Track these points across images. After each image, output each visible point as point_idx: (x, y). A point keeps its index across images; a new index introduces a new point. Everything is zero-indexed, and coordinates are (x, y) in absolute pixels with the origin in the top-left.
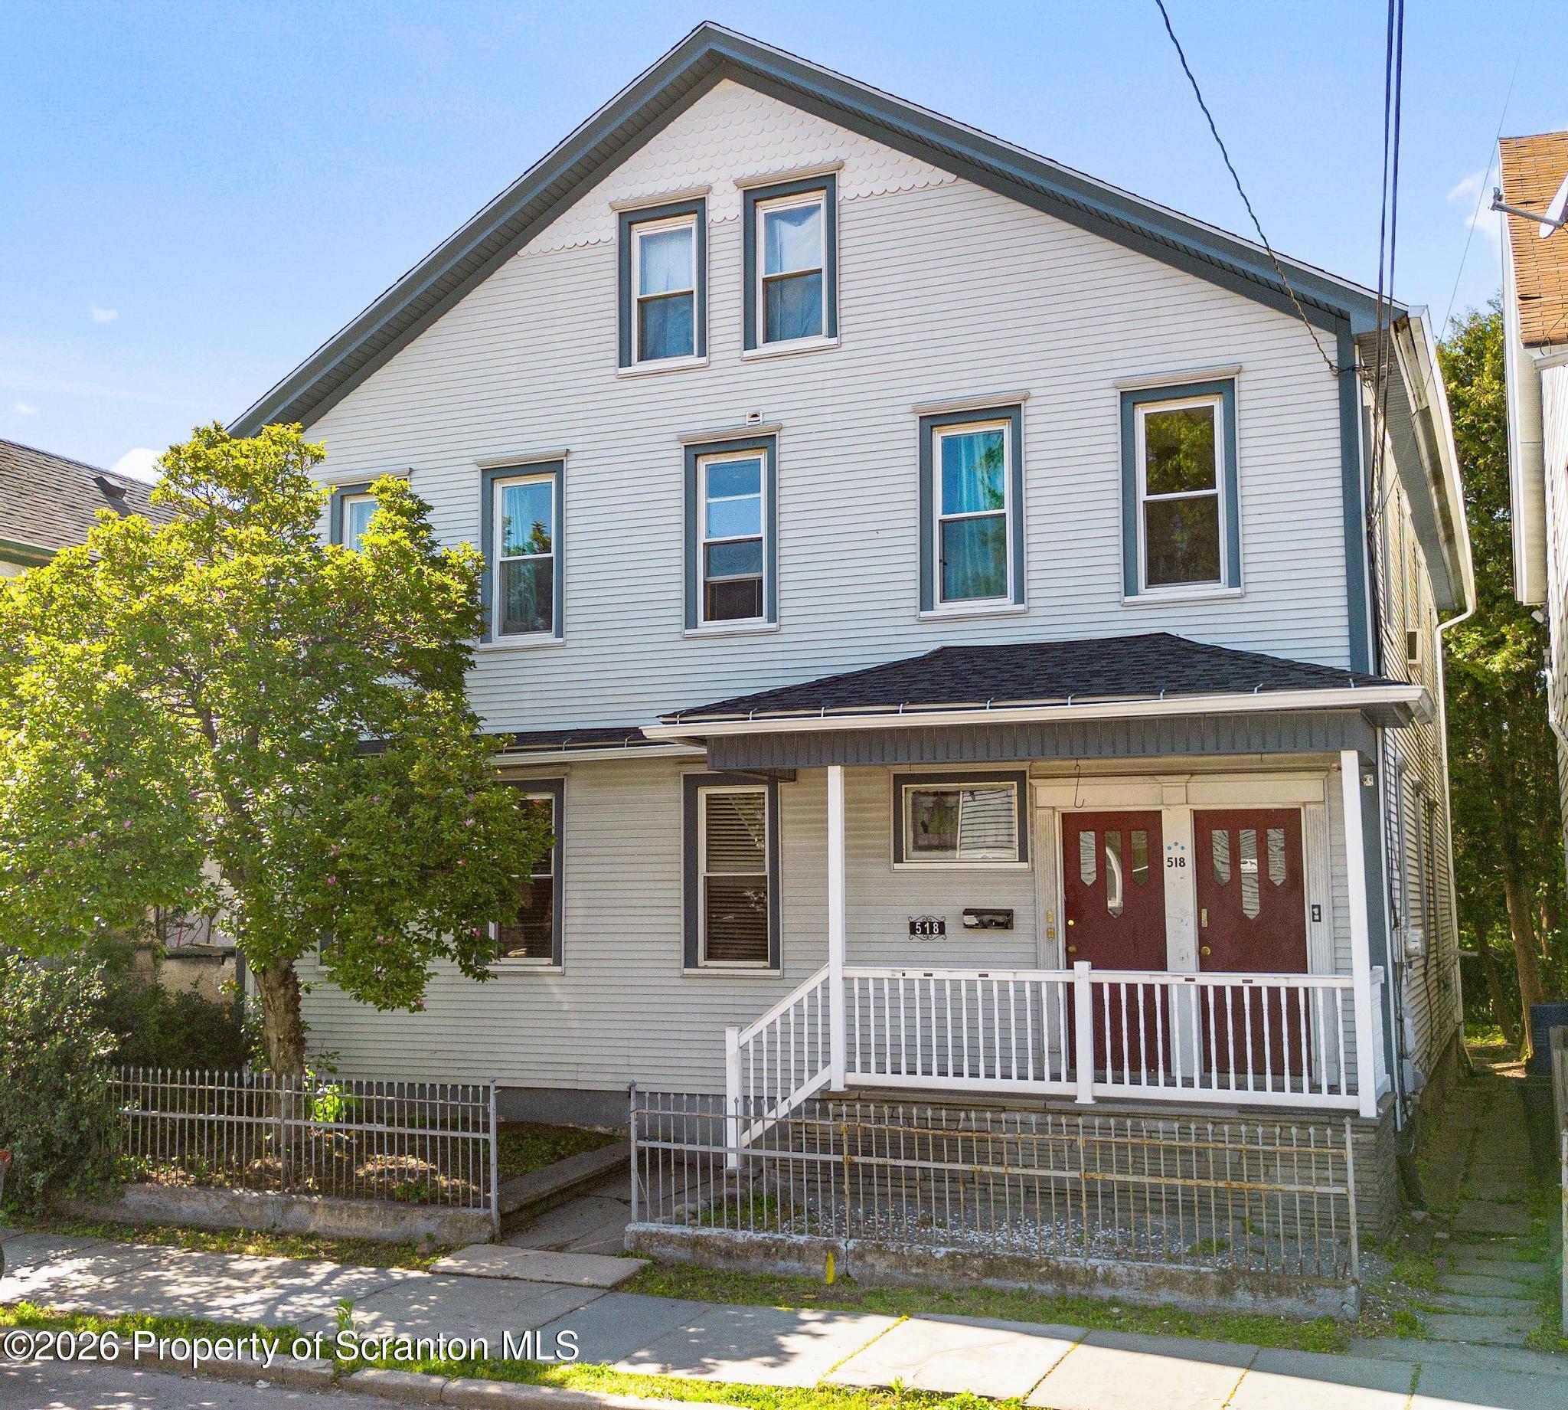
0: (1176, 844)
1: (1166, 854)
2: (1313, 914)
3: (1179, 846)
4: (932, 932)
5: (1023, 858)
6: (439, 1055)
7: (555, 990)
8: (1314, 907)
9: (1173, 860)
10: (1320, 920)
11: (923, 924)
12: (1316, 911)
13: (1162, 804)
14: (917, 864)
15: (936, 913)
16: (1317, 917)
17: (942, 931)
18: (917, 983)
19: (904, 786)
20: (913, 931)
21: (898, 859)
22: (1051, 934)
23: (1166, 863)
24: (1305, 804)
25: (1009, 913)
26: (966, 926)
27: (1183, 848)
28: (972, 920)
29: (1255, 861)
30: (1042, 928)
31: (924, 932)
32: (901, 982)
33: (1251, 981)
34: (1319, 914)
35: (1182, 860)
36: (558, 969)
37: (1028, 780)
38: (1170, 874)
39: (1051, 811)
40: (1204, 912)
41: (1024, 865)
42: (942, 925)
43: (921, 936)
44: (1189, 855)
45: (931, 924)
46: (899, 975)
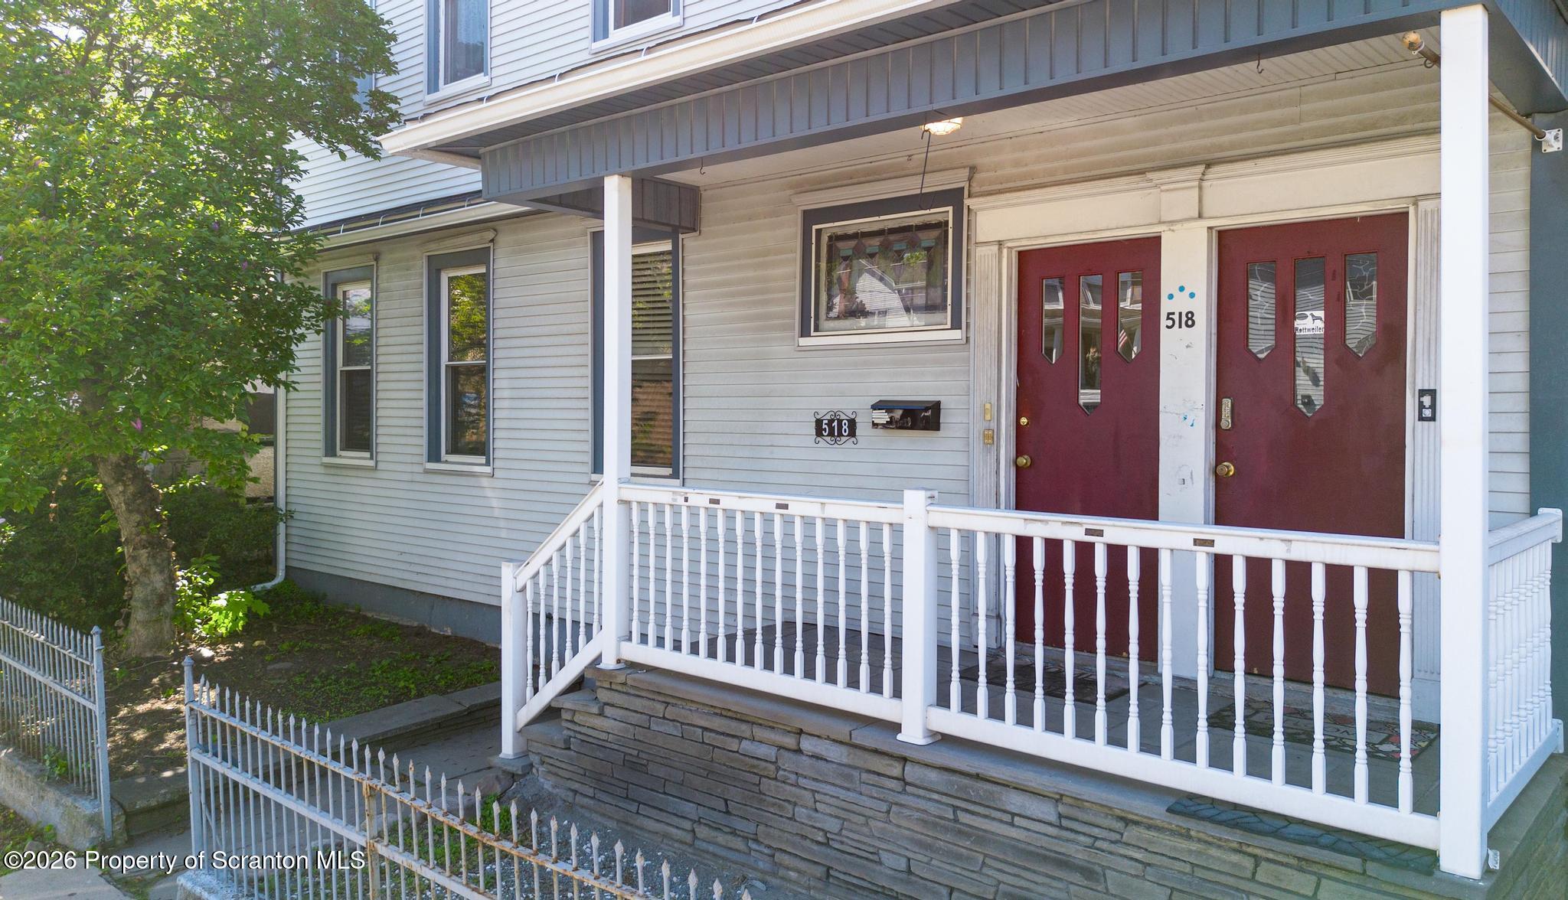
0: (1182, 289)
1: (1166, 306)
2: (1421, 406)
3: (1187, 292)
4: (840, 434)
5: (956, 325)
6: (404, 558)
7: (489, 493)
8: (1423, 393)
9: (1176, 317)
10: (1433, 418)
11: (831, 421)
12: (1427, 400)
13: (1160, 223)
14: (829, 339)
15: (846, 406)
16: (1427, 413)
17: (852, 433)
18: (702, 512)
19: (815, 227)
20: (819, 432)
21: (805, 332)
22: (990, 438)
23: (1164, 322)
24: (1416, 200)
25: (936, 407)
26: (875, 425)
27: (1192, 295)
28: (882, 417)
29: (1321, 314)
30: (978, 427)
31: (831, 434)
32: (684, 511)
33: (1211, 543)
34: (1433, 407)
35: (1190, 315)
36: (488, 470)
37: (967, 202)
38: (1171, 340)
39: (995, 248)
40: (1227, 403)
41: (957, 334)
42: (852, 423)
43: (828, 439)
44: (1203, 307)
45: (840, 422)
46: (680, 501)
